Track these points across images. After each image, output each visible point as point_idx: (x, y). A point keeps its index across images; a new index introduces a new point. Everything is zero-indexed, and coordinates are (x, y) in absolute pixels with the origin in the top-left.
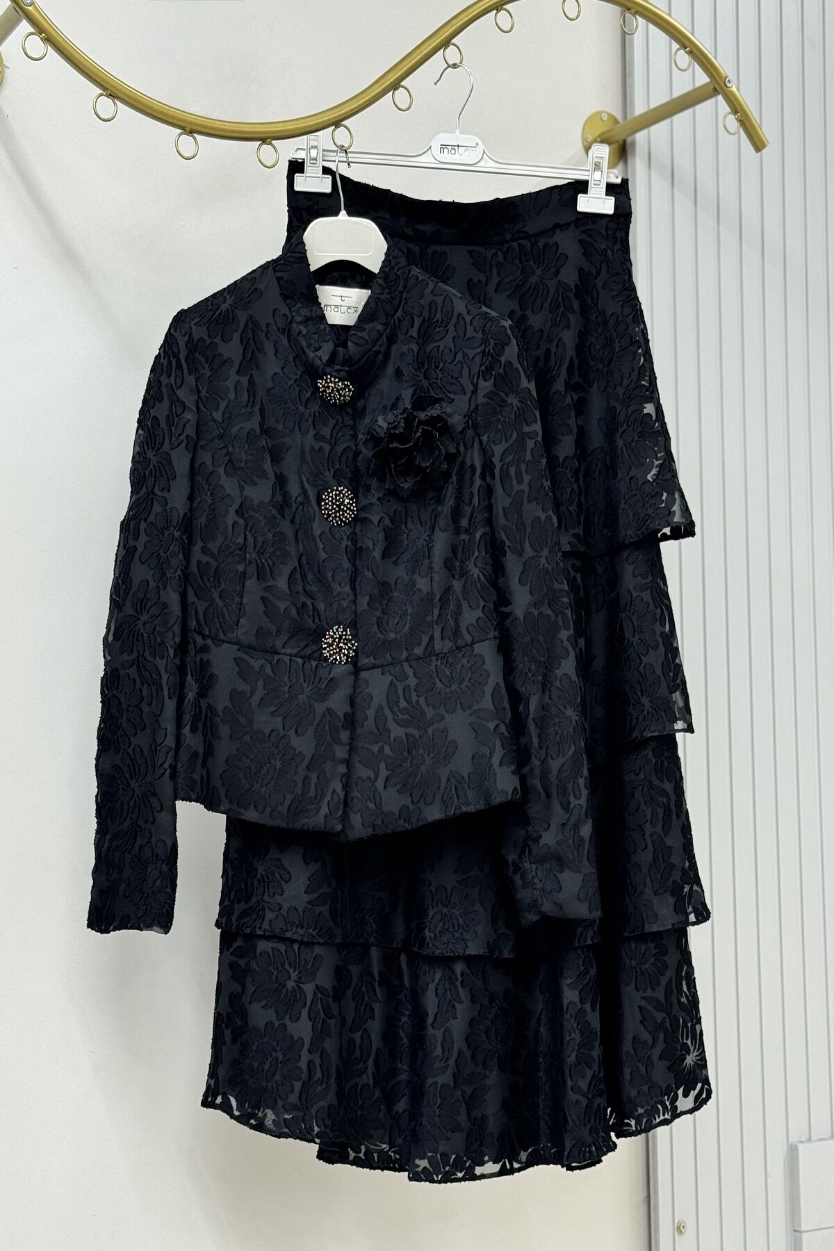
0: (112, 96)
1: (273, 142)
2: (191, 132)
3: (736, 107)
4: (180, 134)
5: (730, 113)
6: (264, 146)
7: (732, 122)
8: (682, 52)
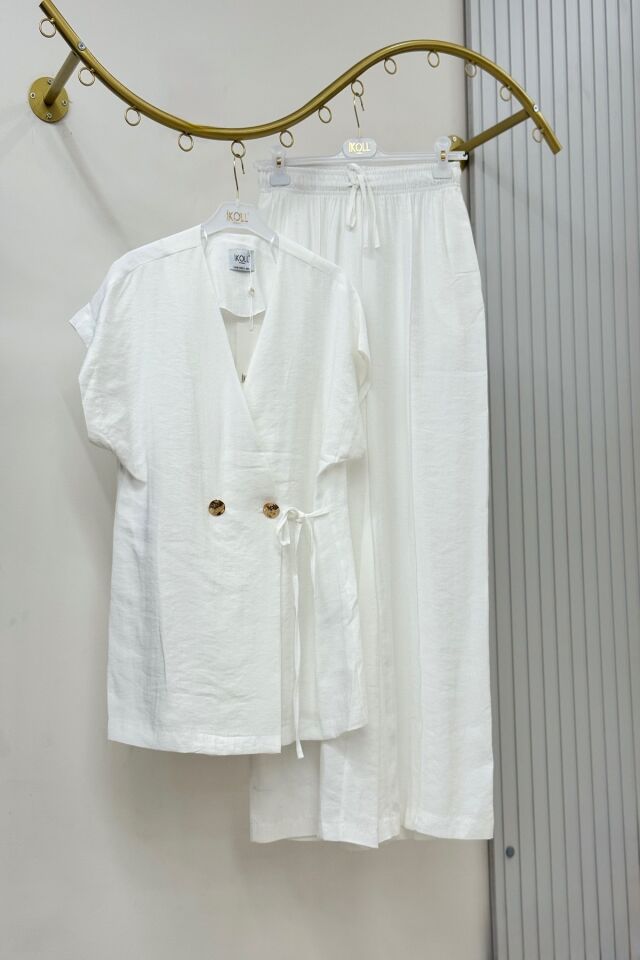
0: (136, 109)
1: (240, 141)
3: (541, 125)
4: (182, 135)
5: (537, 129)
6: (236, 143)
7: (537, 133)
8: (505, 89)
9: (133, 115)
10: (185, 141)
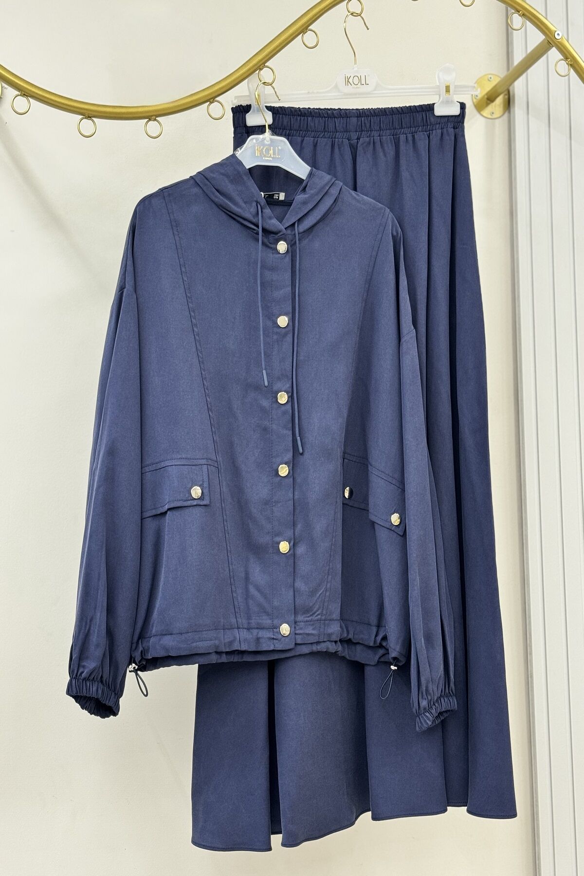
0: (24, 95)
1: (157, 119)
2: (89, 117)
3: (567, 56)
4: (82, 119)
5: (562, 60)
6: (150, 122)
7: (563, 67)
8: (517, 15)
9: (22, 103)
10: (87, 125)
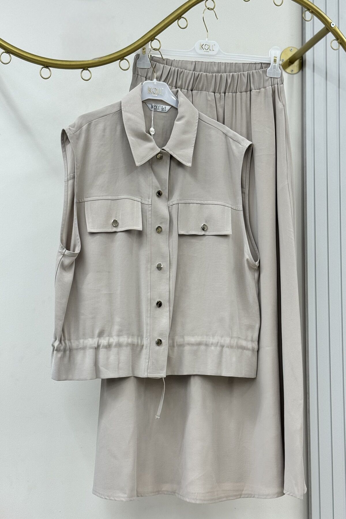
0: (8, 52)
1: (88, 69)
2: (47, 67)
3: (338, 38)
4: (43, 68)
5: (335, 40)
6: (84, 71)
7: (336, 44)
8: (308, 12)
9: (6, 57)
10: (46, 72)
